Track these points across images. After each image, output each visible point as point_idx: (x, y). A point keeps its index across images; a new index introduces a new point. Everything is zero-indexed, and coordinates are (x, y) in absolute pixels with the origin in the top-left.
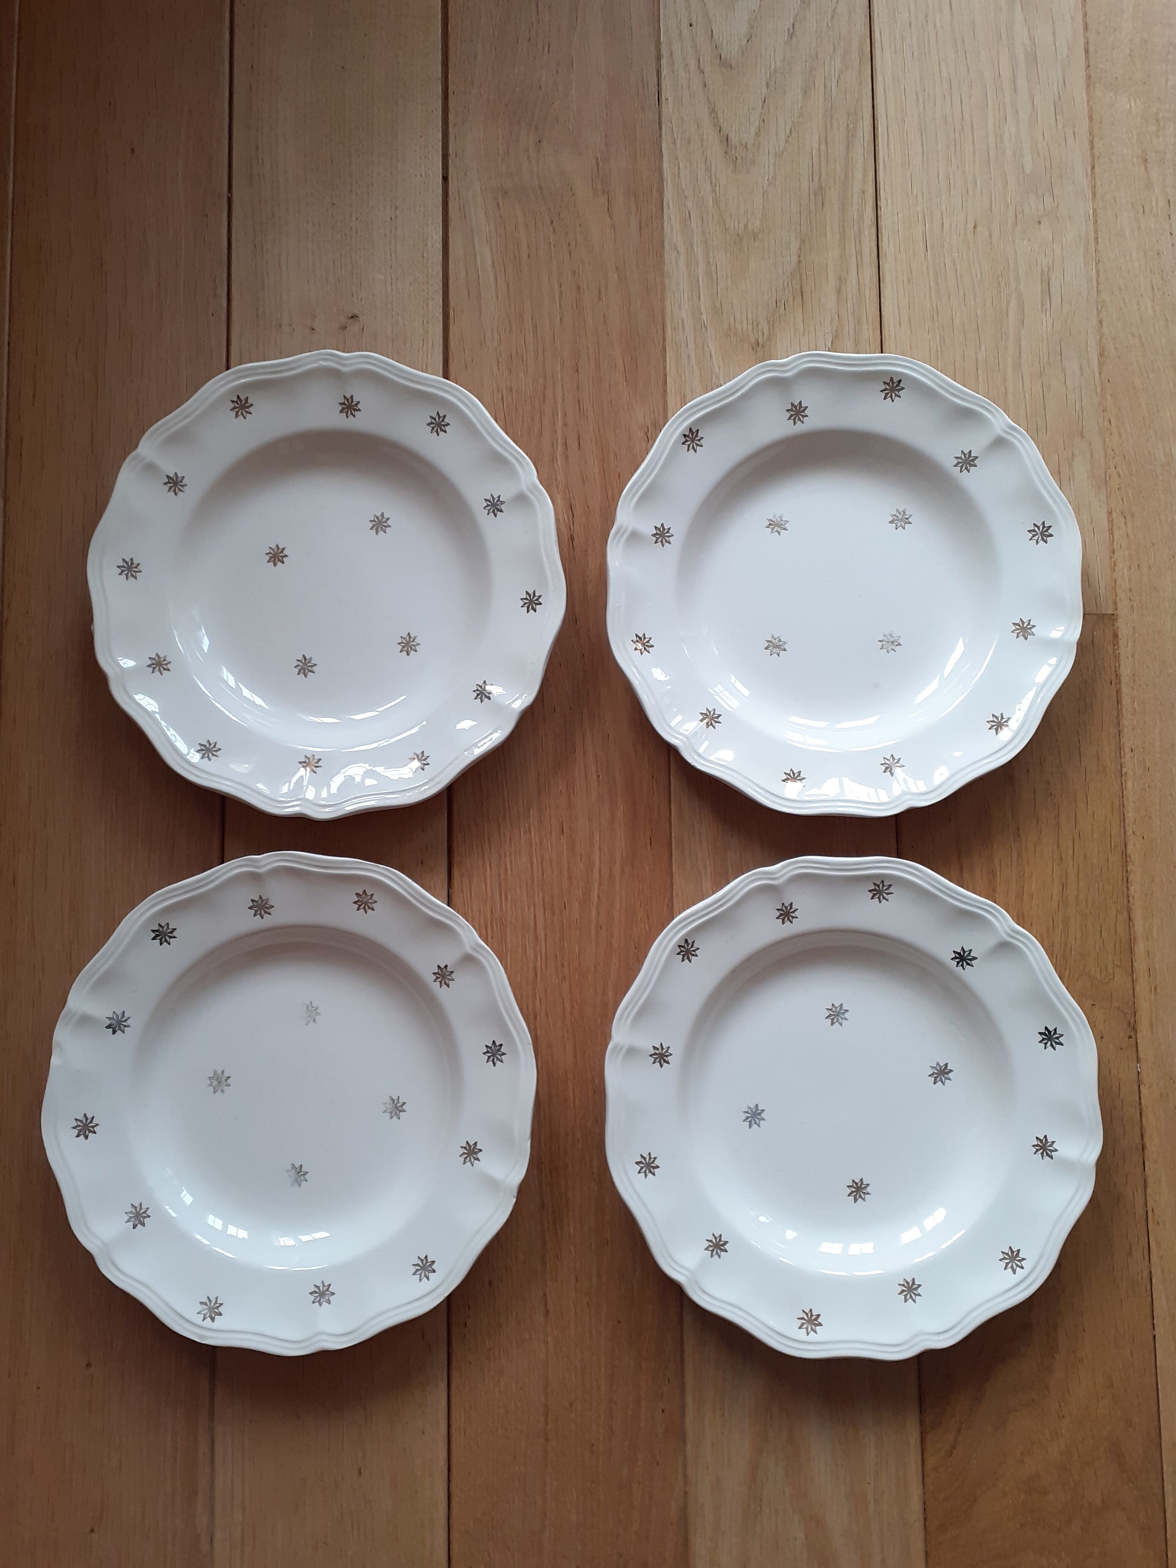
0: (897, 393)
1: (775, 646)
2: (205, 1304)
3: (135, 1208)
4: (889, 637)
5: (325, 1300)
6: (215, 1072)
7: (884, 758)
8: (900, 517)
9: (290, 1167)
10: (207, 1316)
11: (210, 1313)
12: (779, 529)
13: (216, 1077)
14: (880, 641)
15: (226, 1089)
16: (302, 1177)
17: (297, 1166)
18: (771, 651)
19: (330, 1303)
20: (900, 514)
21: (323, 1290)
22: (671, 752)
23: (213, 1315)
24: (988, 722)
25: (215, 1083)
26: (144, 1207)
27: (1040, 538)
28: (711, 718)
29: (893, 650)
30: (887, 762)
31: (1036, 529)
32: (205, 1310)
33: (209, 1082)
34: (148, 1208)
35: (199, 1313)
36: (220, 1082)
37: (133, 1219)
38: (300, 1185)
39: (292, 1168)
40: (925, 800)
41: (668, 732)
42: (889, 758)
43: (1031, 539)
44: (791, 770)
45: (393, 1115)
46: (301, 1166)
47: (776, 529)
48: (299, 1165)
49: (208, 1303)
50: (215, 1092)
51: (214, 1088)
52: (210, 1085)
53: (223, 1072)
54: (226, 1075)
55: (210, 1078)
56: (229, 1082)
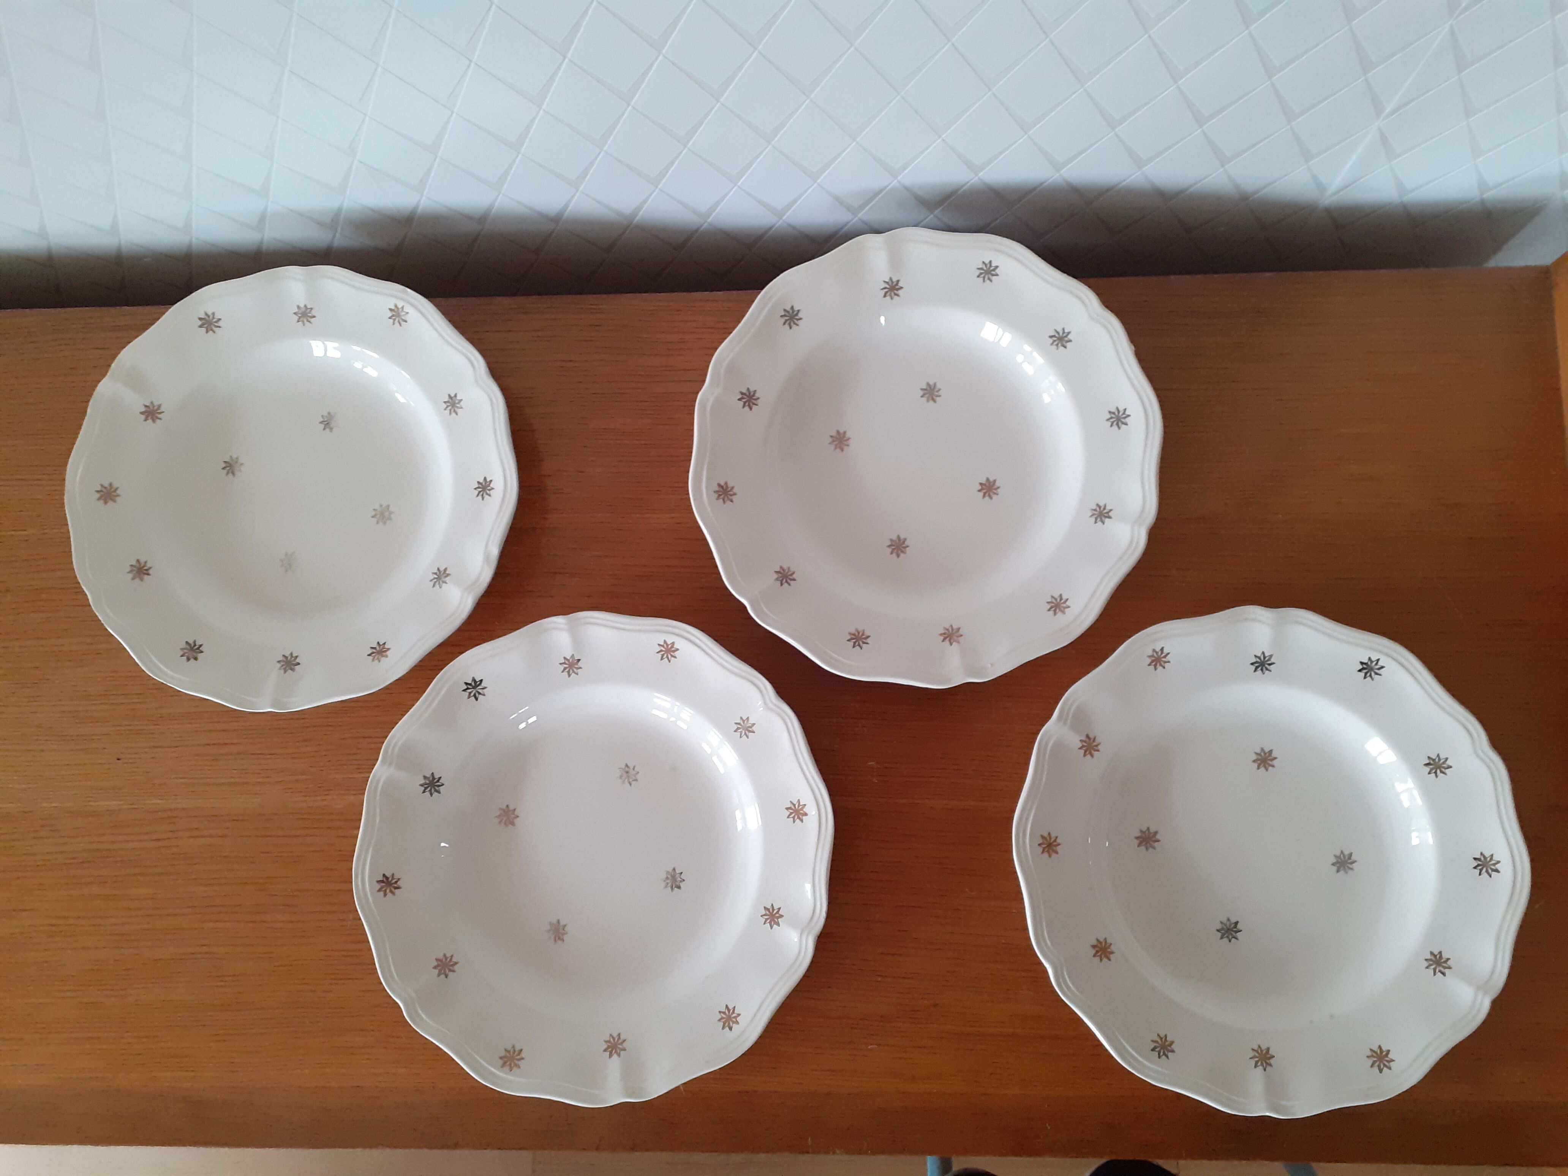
0: (390, 879)
1: (674, 881)
2: (403, 321)
4: (623, 778)
6: (385, 523)
7: (741, 737)
8: (505, 819)
12: (561, 928)
13: (385, 519)
14: (630, 784)
15: (377, 507)
16: (326, 419)
17: (328, 430)
18: (681, 881)
19: (298, 306)
20: (502, 819)
22: (824, 941)
24: (669, 661)
25: (387, 514)
27: (479, 687)
28: (773, 916)
29: (634, 769)
30: (743, 733)
31: (472, 694)
32: (404, 316)
33: (391, 515)
35: (408, 314)
36: (382, 514)
38: (328, 413)
39: (332, 429)
40: (766, 688)
41: (805, 952)
42: (739, 733)
43: (484, 695)
44: (788, 817)
45: (234, 461)
46: (325, 429)
47: (561, 931)
49: (400, 322)
50: (388, 506)
51: (388, 509)
52: (391, 513)
53: (378, 522)
54: (375, 520)
55: (390, 519)
56: (373, 513)
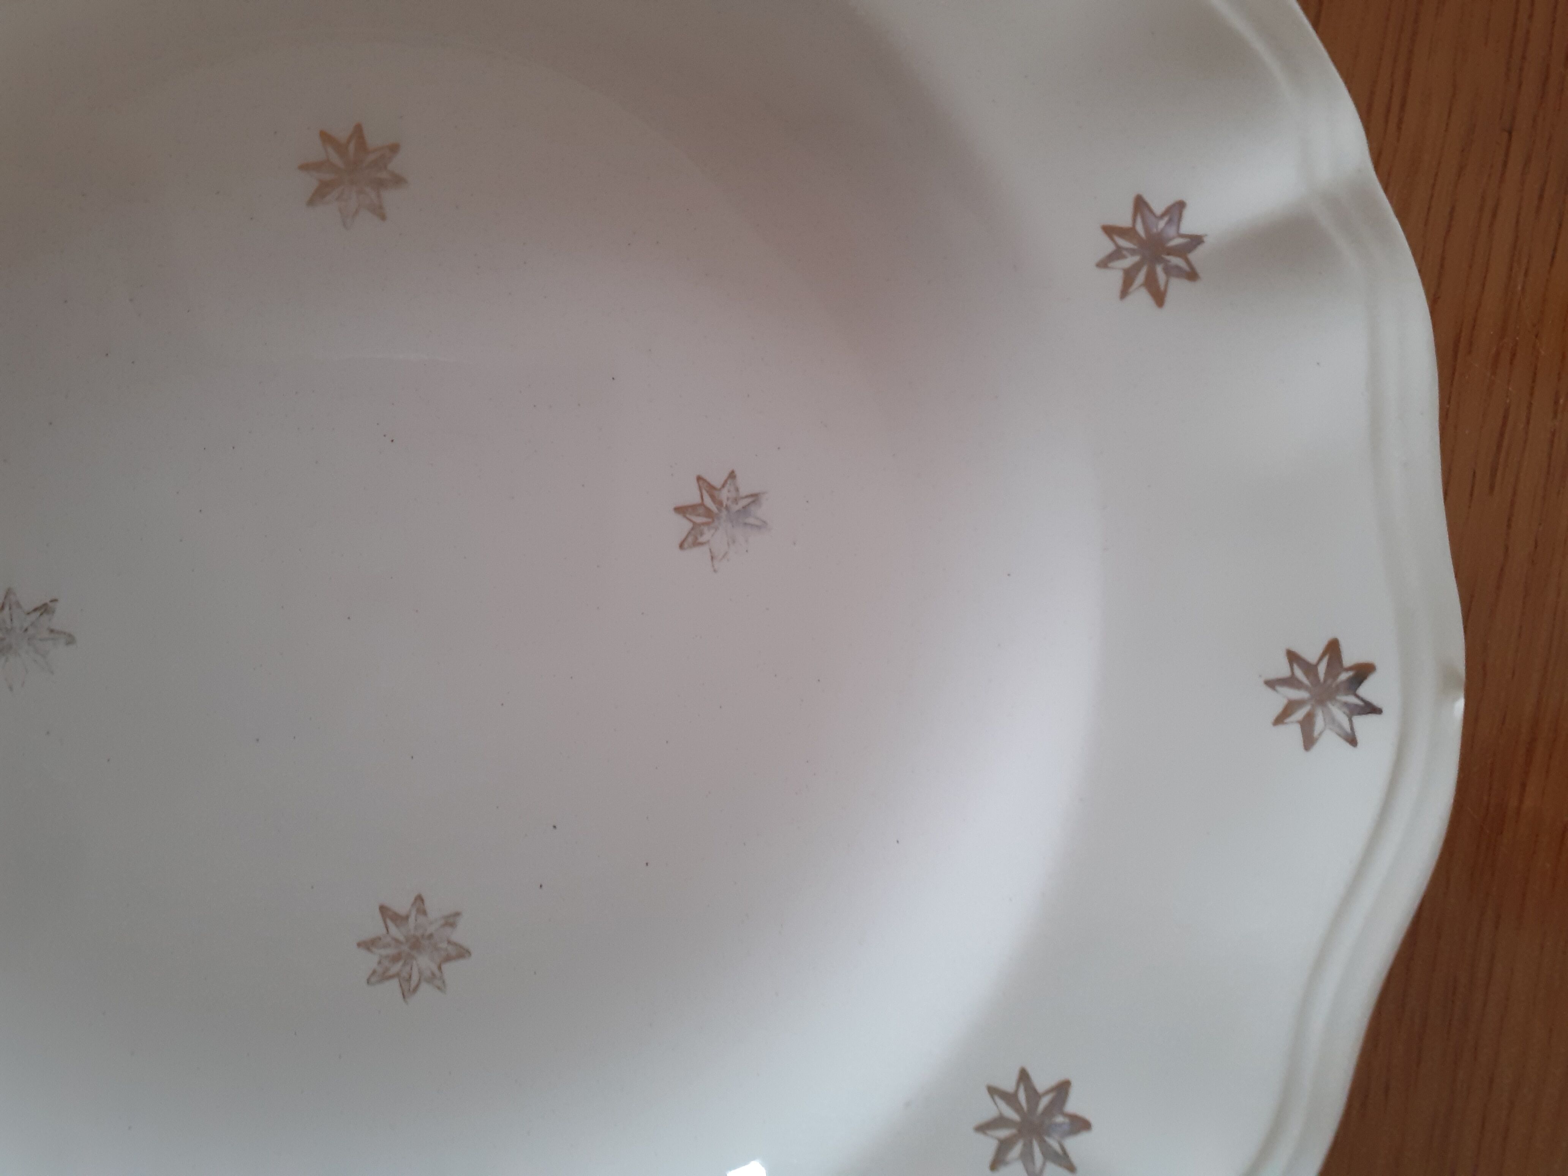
2: (1307, 725)
3: (1004, 1146)
5: (1171, 231)
6: (379, 977)
9: (696, 552)
10: (1352, 699)
11: (1338, 690)
13: (395, 968)
15: (436, 908)
16: (724, 495)
17: (683, 526)
19: (1180, 206)
21: (1133, 252)
23: (1344, 676)
25: (424, 962)
26: (989, 1109)
32: (1332, 721)
33: (425, 989)
34: (993, 1091)
35: (1352, 741)
36: (416, 944)
37: (1053, 1143)
38: (755, 498)
39: (696, 544)
45: (384, 175)
46: (681, 510)
48: (679, 519)
49: (1300, 714)
50: (463, 953)
51: (448, 959)
52: (436, 979)
53: (368, 945)
54: (375, 927)
55: (408, 991)
56: (402, 904)
